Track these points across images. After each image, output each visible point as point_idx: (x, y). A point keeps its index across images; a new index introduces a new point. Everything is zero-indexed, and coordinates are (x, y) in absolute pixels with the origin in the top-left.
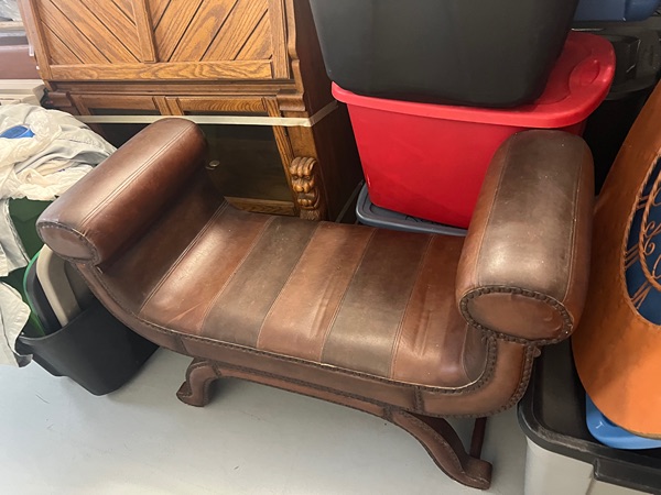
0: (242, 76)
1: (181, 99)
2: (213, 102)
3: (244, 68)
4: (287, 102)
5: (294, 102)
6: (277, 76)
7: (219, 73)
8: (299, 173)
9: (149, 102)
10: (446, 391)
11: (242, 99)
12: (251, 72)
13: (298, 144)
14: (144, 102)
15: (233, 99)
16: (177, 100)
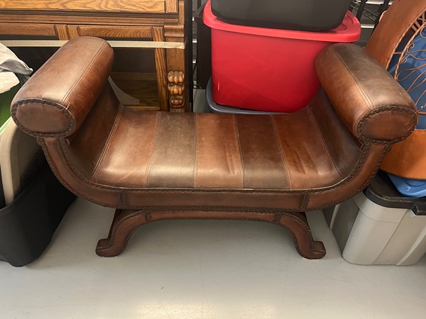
0: (141, 10)
1: (82, 27)
2: (110, 30)
3: (143, 4)
4: (171, 30)
5: (176, 31)
6: (169, 11)
7: (121, 7)
8: (176, 81)
9: (50, 29)
10: (325, 189)
11: (135, 28)
12: (149, 7)
13: (172, 62)
14: (45, 29)
15: (127, 28)
16: (78, 29)
